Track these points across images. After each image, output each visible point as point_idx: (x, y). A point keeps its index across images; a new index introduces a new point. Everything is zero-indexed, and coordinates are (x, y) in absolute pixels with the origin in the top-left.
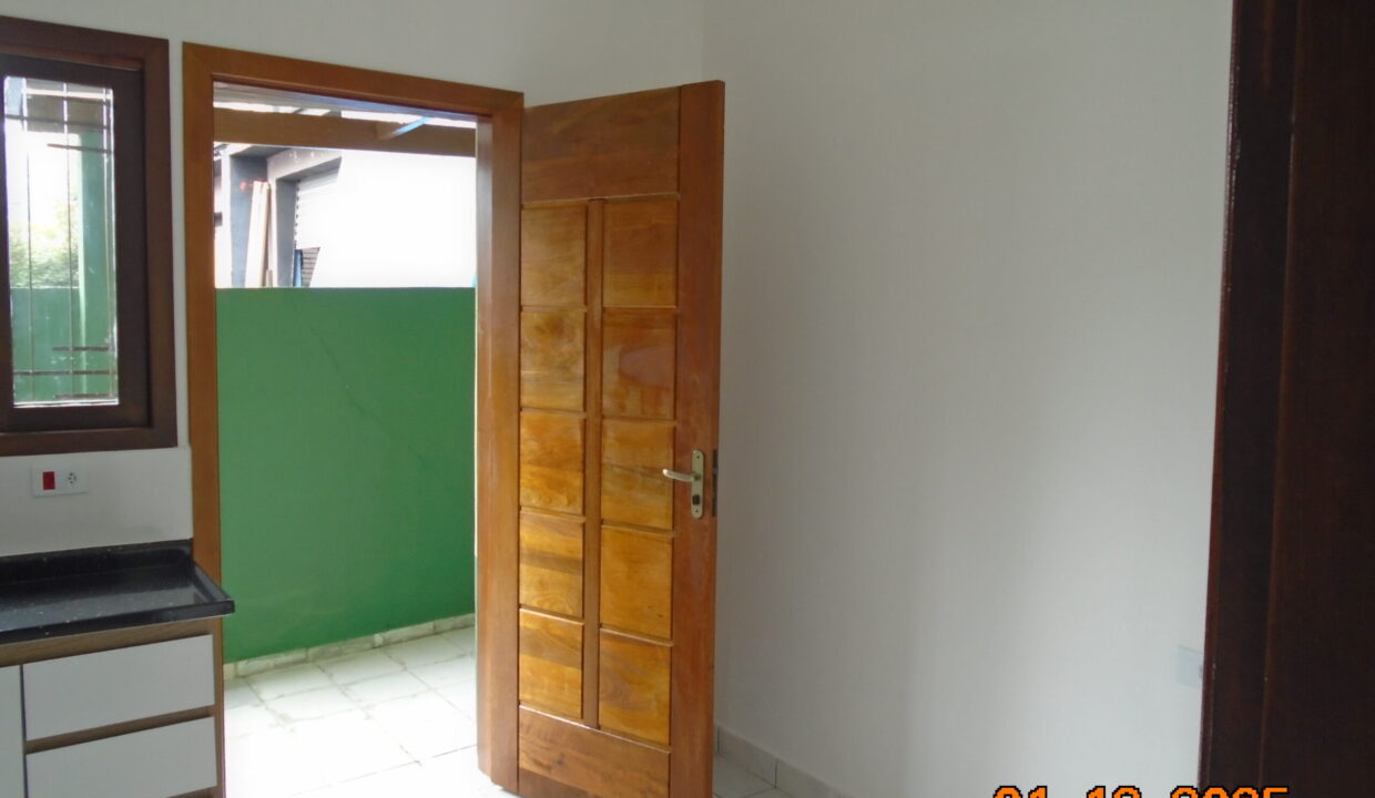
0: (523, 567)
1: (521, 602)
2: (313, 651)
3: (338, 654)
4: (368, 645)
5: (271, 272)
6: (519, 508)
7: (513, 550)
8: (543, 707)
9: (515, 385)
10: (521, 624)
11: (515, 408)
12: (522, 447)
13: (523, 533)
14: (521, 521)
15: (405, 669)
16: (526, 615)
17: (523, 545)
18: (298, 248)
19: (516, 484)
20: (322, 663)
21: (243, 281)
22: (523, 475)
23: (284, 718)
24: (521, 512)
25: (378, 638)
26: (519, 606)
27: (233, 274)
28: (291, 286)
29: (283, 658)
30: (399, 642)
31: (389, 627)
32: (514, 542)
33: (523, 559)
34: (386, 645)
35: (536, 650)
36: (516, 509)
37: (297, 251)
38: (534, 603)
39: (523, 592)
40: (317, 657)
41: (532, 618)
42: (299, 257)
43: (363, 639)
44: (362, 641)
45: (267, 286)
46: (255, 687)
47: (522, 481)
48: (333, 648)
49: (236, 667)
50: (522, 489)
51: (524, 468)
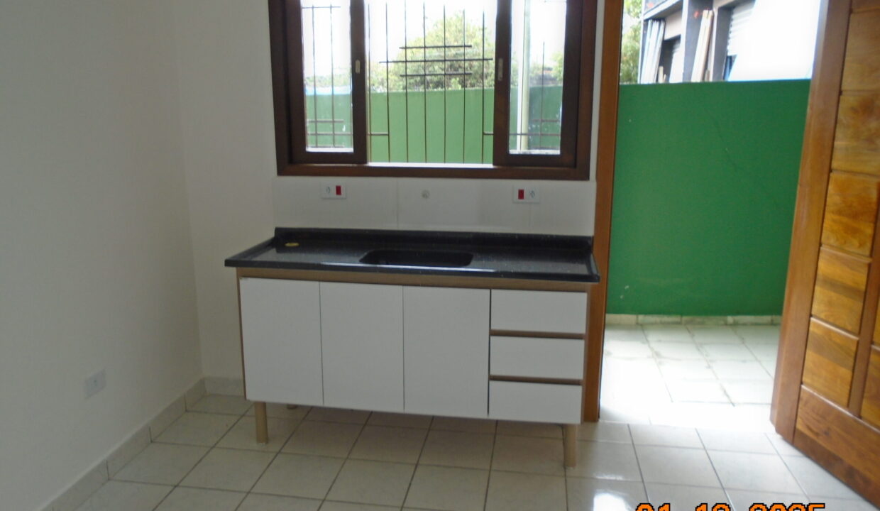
0: (817, 288)
1: (813, 313)
2: (685, 318)
3: (702, 323)
4: (722, 322)
5: (709, 72)
6: (820, 245)
7: (811, 274)
8: (820, 392)
9: (828, 152)
10: (811, 329)
11: (826, 170)
12: (828, 199)
13: (821, 264)
14: (821, 254)
15: (743, 343)
16: (815, 324)
17: (820, 272)
18: (729, 54)
19: (820, 225)
20: (690, 327)
21: (690, 78)
22: (826, 221)
23: (657, 354)
24: (822, 248)
25: (730, 319)
26: (811, 316)
27: (684, 74)
28: (722, 80)
29: (666, 319)
30: (744, 324)
31: (738, 313)
32: (813, 268)
33: (817, 282)
34: (735, 324)
35: (820, 350)
36: (818, 245)
37: (727, 57)
38: (822, 316)
39: (815, 307)
40: (688, 323)
41: (818, 326)
42: (729, 60)
43: (719, 317)
44: (719, 319)
45: (706, 80)
46: (646, 332)
47: (825, 225)
48: (698, 319)
49: (637, 317)
50: (824, 231)
51: (828, 216)
